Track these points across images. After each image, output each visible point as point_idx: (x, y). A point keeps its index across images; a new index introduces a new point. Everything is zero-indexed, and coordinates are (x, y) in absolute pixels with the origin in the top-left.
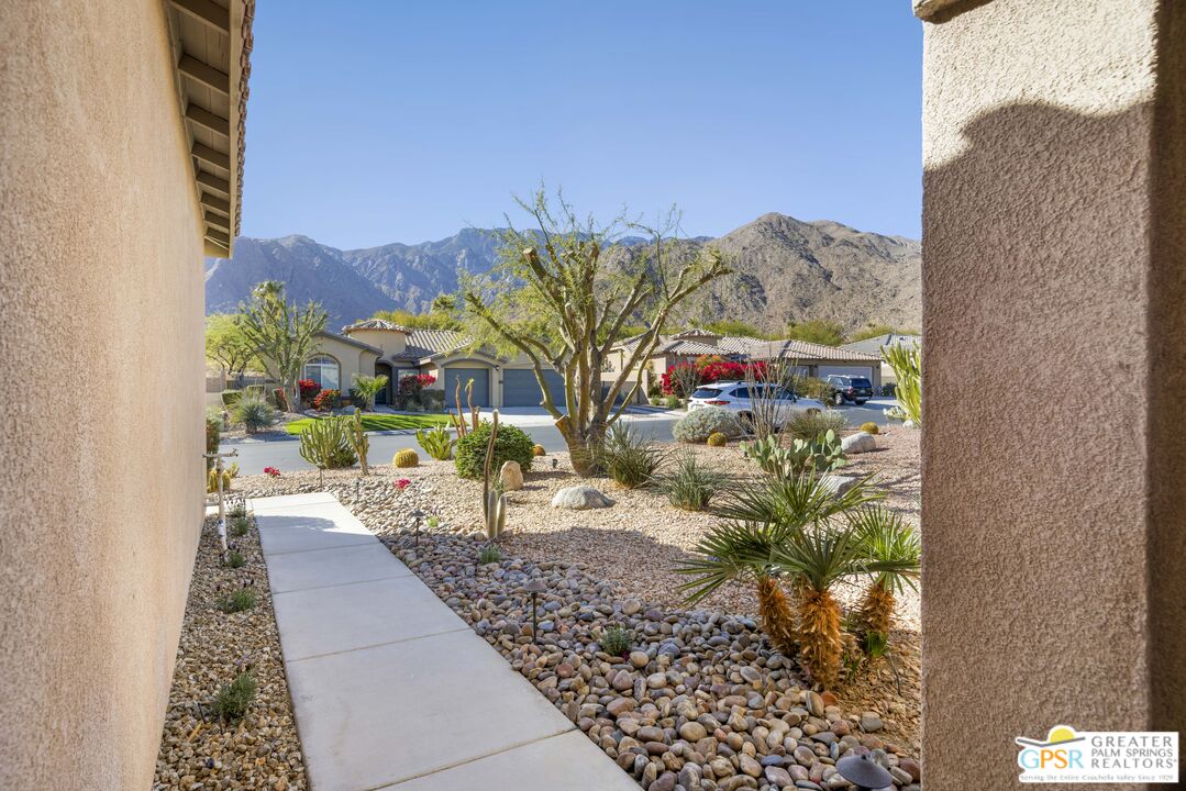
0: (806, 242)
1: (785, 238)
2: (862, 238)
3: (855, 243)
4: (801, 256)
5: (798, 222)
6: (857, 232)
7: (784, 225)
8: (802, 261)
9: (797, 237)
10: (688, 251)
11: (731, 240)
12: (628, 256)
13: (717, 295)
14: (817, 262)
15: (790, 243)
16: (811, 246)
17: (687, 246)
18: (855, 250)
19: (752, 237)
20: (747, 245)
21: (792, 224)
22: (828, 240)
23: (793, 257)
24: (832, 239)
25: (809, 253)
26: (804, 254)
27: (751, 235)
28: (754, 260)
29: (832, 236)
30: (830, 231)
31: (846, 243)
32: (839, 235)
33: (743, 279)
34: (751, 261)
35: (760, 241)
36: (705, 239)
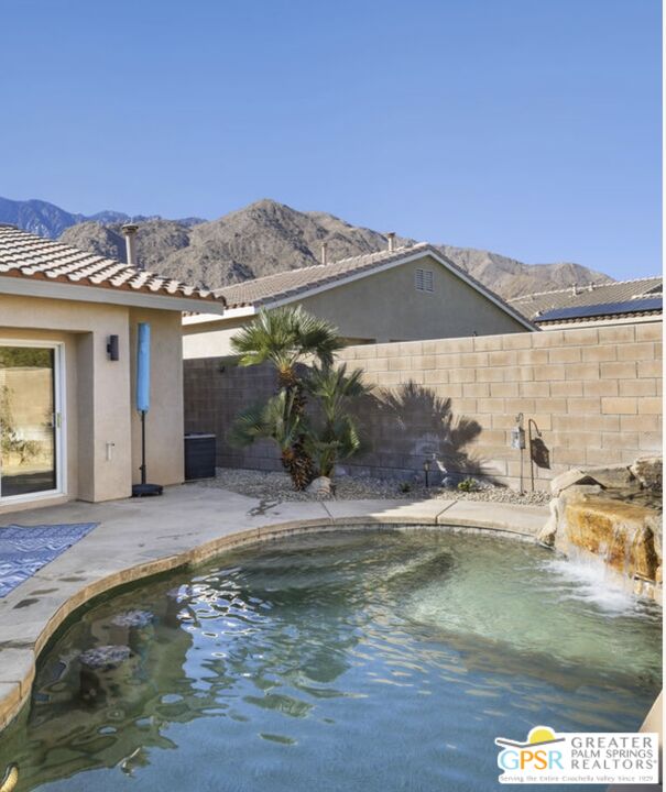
0: (301, 232)
1: (279, 226)
2: (354, 233)
3: (349, 237)
4: (296, 247)
5: (293, 212)
6: (350, 226)
7: (278, 213)
8: (297, 252)
9: (292, 227)
10: (176, 234)
11: (223, 225)
12: (103, 235)
13: (208, 284)
14: (311, 254)
15: (283, 232)
16: (306, 237)
17: (174, 229)
18: (348, 245)
19: (246, 224)
20: (240, 232)
21: (287, 213)
22: (322, 232)
23: (287, 248)
24: (326, 232)
25: (304, 244)
26: (298, 245)
27: (245, 220)
28: (247, 248)
29: (326, 228)
30: (325, 223)
31: (340, 237)
32: (333, 228)
33: (235, 269)
34: (244, 249)
35: (254, 228)
36: (197, 221)
